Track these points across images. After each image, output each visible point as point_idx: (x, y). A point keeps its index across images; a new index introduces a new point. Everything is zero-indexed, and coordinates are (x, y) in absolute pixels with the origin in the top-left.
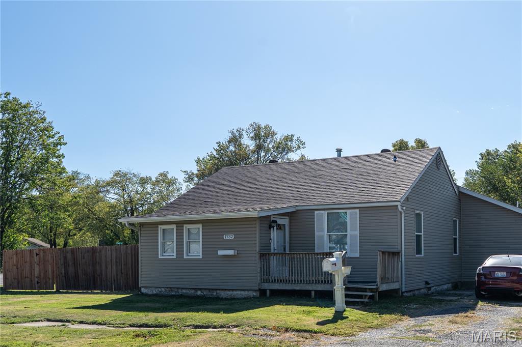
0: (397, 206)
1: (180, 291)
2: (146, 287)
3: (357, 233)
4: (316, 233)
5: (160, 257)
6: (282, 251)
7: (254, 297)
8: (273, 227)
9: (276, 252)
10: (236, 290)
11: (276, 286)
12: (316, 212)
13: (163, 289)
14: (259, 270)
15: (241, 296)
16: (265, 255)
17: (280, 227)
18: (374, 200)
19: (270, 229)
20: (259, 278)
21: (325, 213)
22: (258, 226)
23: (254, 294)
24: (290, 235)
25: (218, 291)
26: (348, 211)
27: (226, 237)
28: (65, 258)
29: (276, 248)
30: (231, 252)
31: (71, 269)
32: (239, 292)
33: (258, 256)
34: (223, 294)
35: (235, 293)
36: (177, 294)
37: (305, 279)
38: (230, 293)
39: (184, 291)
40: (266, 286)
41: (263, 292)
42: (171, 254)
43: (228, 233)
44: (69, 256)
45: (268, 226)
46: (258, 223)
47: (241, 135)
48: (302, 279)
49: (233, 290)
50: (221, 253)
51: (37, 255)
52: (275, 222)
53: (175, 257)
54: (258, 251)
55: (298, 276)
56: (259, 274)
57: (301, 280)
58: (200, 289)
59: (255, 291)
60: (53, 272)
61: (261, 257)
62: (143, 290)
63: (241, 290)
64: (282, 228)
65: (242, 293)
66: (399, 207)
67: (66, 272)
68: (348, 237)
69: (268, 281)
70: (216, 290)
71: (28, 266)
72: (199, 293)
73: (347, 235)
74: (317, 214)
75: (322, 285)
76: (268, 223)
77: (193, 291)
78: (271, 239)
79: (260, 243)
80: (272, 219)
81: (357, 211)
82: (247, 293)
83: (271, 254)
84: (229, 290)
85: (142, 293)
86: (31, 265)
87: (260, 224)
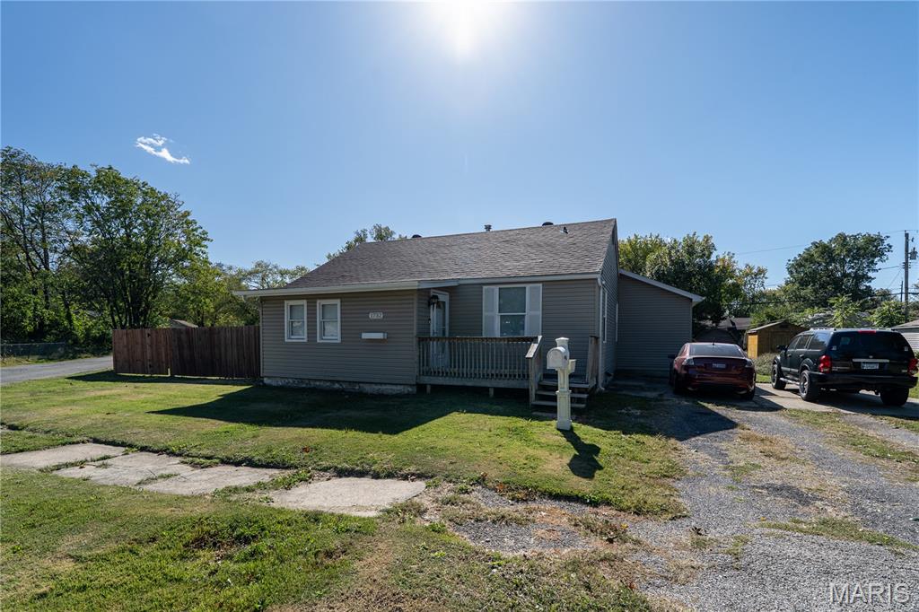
0: (596, 279)
1: (312, 383)
2: (269, 377)
3: (540, 313)
4: (484, 314)
5: (286, 341)
6: (441, 335)
7: (408, 395)
8: (434, 304)
9: (435, 335)
10: (385, 384)
11: (440, 381)
12: (485, 287)
13: (291, 381)
14: (416, 359)
15: (390, 391)
16: (423, 339)
17: (440, 305)
18: (563, 272)
19: (429, 305)
20: (417, 370)
21: (496, 288)
22: (416, 302)
23: (410, 389)
24: (450, 315)
25: (361, 385)
26: (528, 287)
27: (372, 316)
28: (179, 339)
29: (435, 331)
30: (379, 336)
31: (186, 352)
32: (389, 387)
33: (415, 341)
34: (368, 389)
35: (384, 387)
36: (309, 386)
37: (481, 372)
38: (377, 387)
39: (318, 383)
40: (426, 380)
41: (421, 388)
42: (302, 337)
43: (375, 310)
44: (184, 337)
45: (426, 302)
46: (415, 297)
47: (365, 236)
48: (477, 372)
49: (381, 384)
50: (365, 336)
51: (149, 335)
52: (436, 297)
53: (305, 341)
54: (415, 334)
55: (471, 367)
56: (416, 365)
57: (475, 374)
58: (338, 382)
59: (411, 385)
60: (166, 355)
61: (419, 342)
62: (266, 380)
63: (392, 384)
64: (442, 305)
65: (394, 387)
66: (599, 280)
67: (181, 355)
68: (527, 319)
69: (428, 373)
71: (140, 346)
72: (337, 386)
73: (524, 316)
74: (487, 290)
75: (506, 381)
76: (427, 298)
77: (328, 384)
78: (430, 320)
79: (418, 324)
80: (432, 294)
81: (541, 285)
82: (399, 388)
83: (430, 339)
84: (376, 384)
85: (265, 385)
86: (143, 346)
87: (419, 299)
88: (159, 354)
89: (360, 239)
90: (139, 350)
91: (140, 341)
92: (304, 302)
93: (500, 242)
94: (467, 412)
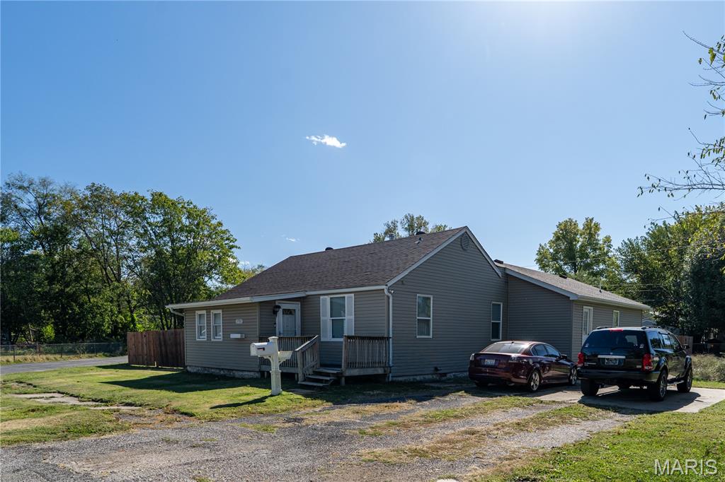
0: (383, 290)
1: (210, 370)
2: (190, 366)
3: (353, 317)
4: (322, 318)
5: (197, 340)
8: (278, 312)
9: (282, 335)
12: (321, 297)
13: (200, 369)
18: (367, 284)
19: (274, 314)
21: (328, 298)
22: (257, 311)
23: (257, 375)
25: (234, 372)
26: (346, 295)
28: (160, 338)
29: (282, 332)
30: (238, 336)
31: (164, 349)
32: (246, 373)
33: (258, 339)
34: (238, 374)
36: (209, 373)
38: (241, 373)
39: (213, 370)
40: (265, 368)
41: (262, 374)
42: (204, 338)
43: (239, 317)
45: (271, 311)
46: (257, 308)
49: (243, 371)
50: (232, 336)
51: (145, 336)
52: (279, 307)
53: (206, 340)
54: (258, 335)
58: (223, 370)
59: (257, 372)
60: (154, 351)
62: (189, 368)
63: (248, 371)
64: (293, 312)
65: (249, 373)
66: (386, 291)
68: (346, 322)
70: (233, 370)
71: (140, 345)
72: (222, 372)
73: (344, 319)
74: (322, 299)
76: (271, 308)
77: (218, 371)
78: (275, 324)
80: (277, 304)
81: (353, 295)
82: (252, 373)
84: (240, 371)
85: (187, 371)
86: (142, 345)
87: (261, 309)
88: (150, 350)
90: (140, 348)
91: (140, 341)
92: (204, 312)
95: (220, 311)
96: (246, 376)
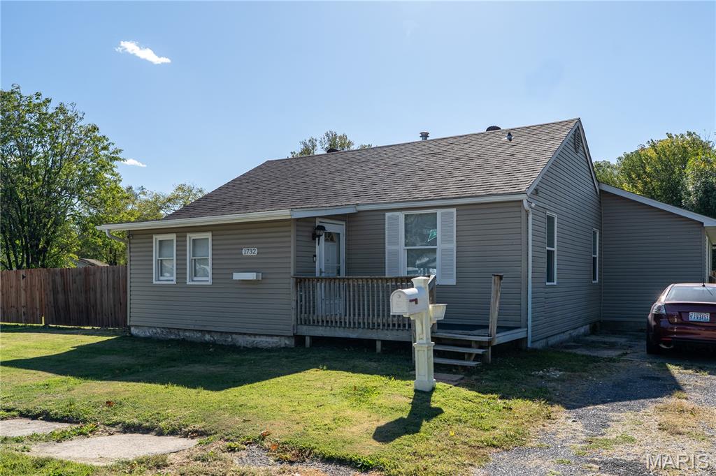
0: (521, 201)
1: (181, 333)
2: (136, 326)
3: (453, 246)
4: (388, 247)
5: (155, 282)
6: (334, 275)
7: (286, 348)
8: (319, 236)
9: (323, 275)
10: (260, 335)
11: (321, 331)
12: (388, 214)
13: (159, 331)
14: (294, 304)
15: (266, 344)
16: (304, 280)
17: (330, 237)
18: (482, 193)
19: (314, 239)
20: (293, 317)
21: (401, 215)
22: (293, 234)
23: (287, 342)
24: (347, 249)
25: (234, 336)
26: (439, 212)
27: (247, 252)
28: (54, 281)
29: (323, 270)
30: (251, 276)
31: (61, 296)
32: (264, 339)
33: (292, 281)
34: (242, 341)
35: (258, 339)
36: (178, 337)
37: (366, 321)
38: (251, 339)
39: (187, 334)
40: (305, 330)
41: (300, 340)
42: (170, 278)
43: (249, 245)
44: (58, 279)
45: (311, 234)
46: (293, 230)
47: (314, 146)
48: (361, 321)
49: (255, 335)
50: (237, 276)
51: (23, 277)
52: (322, 228)
53: (174, 283)
54: (292, 274)
55: (354, 315)
56: (293, 312)
57: (359, 323)
58: (209, 332)
59: (289, 337)
60: (41, 301)
61: (296, 284)
62: (134, 331)
63: (267, 335)
64: (335, 238)
65: (269, 339)
66: (525, 202)
67: (56, 300)
68: (438, 251)
69: (306, 322)
71: (14, 290)
72: (207, 337)
73: (436, 249)
74: (389, 216)
75: (395, 333)
76: (310, 229)
77: (199, 335)
78: (315, 256)
79: (297, 262)
80: (318, 224)
81: (454, 210)
82: (276, 340)
83: (318, 279)
84: (250, 335)
85: (132, 335)
86: (17, 291)
87: (297, 231)
88: (33, 299)
89: (307, 151)
90: (14, 295)
92: (173, 237)
93: (426, 155)
94: (328, 369)
95: (208, 235)
96: (264, 345)
